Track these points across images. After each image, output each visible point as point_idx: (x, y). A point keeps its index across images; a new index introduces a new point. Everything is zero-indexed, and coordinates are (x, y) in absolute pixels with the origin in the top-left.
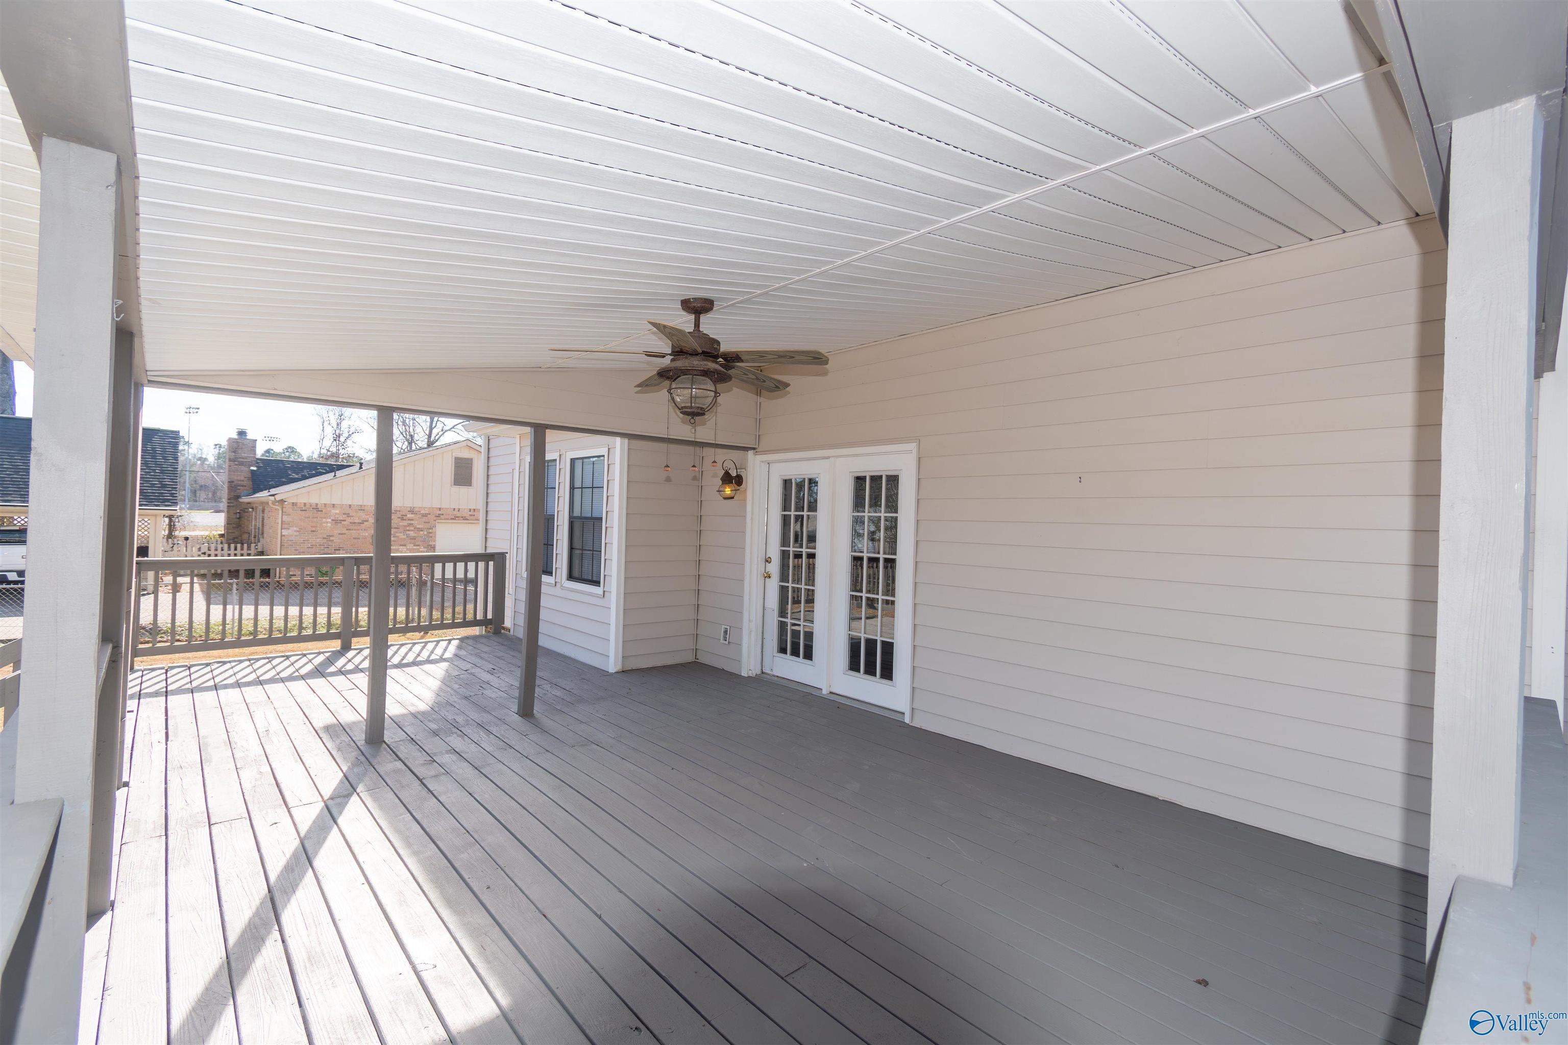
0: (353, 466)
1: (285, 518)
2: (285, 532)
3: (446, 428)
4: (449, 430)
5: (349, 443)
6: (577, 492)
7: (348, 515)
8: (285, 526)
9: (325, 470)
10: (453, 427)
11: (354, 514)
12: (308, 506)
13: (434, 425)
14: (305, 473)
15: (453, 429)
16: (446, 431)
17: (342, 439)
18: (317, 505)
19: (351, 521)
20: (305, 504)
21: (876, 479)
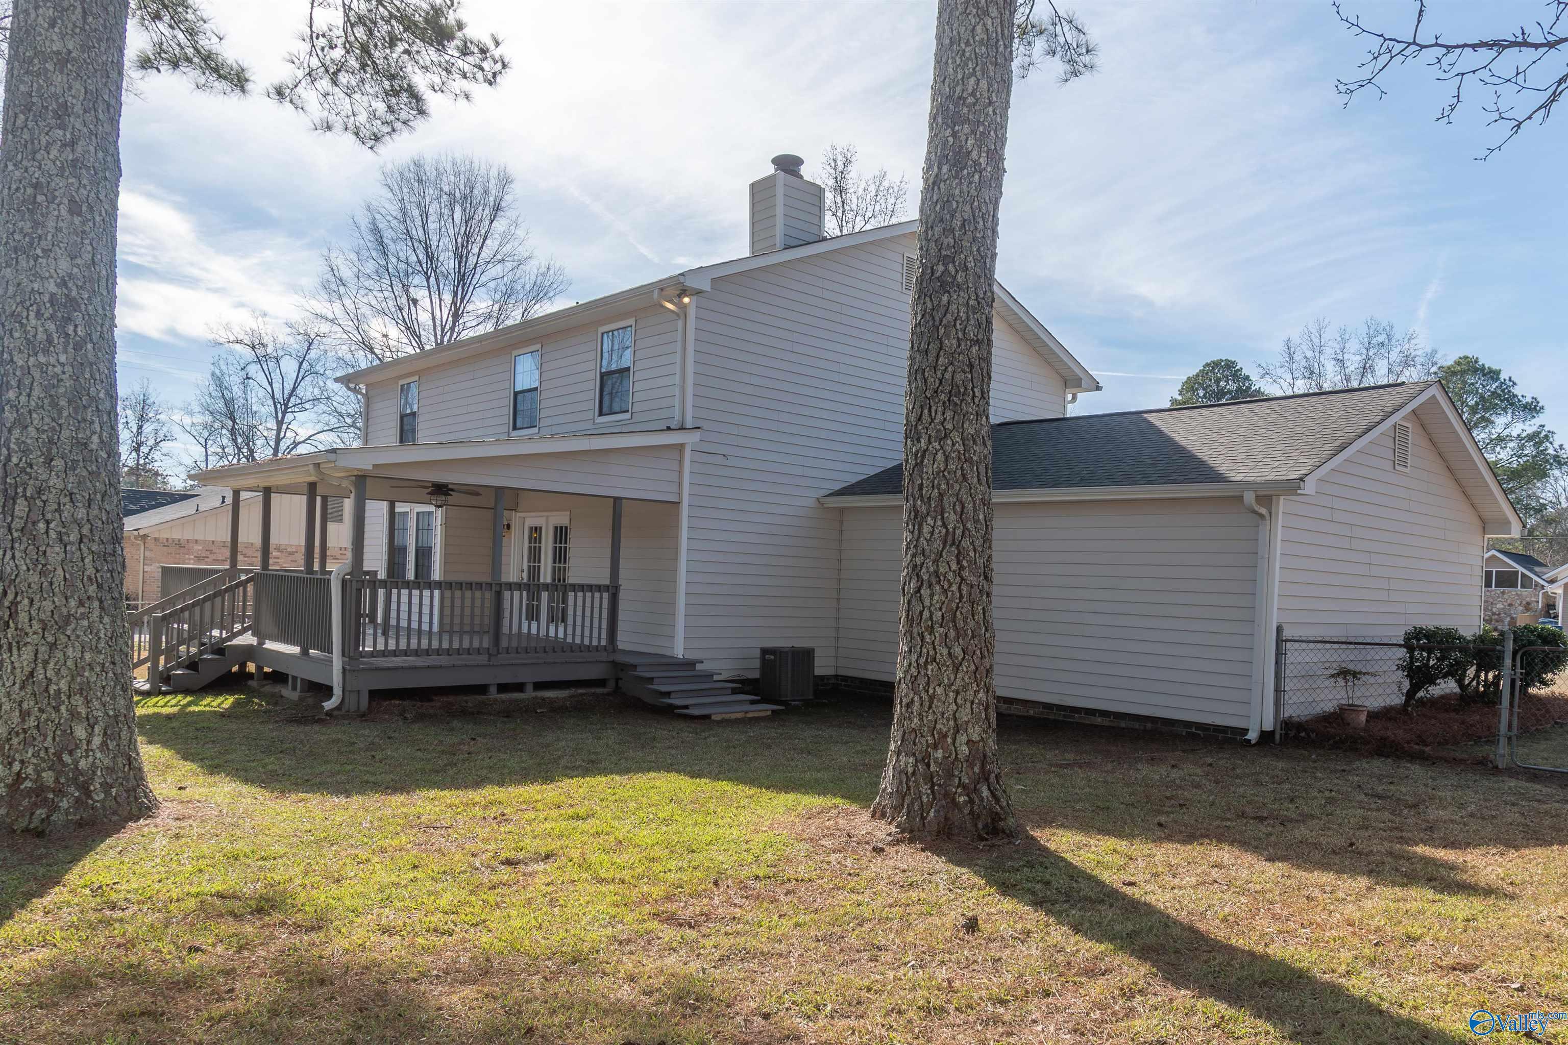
0: (197, 495)
1: (148, 554)
2: (147, 568)
3: (299, 439)
4: (304, 442)
5: (156, 455)
6: (420, 532)
7: (211, 552)
8: (148, 562)
9: (166, 500)
10: (309, 438)
11: (217, 551)
12: (170, 541)
13: (282, 435)
14: (144, 503)
15: (309, 441)
16: (300, 443)
17: (144, 449)
18: (179, 540)
19: (214, 558)
20: (167, 539)
21: (561, 528)
